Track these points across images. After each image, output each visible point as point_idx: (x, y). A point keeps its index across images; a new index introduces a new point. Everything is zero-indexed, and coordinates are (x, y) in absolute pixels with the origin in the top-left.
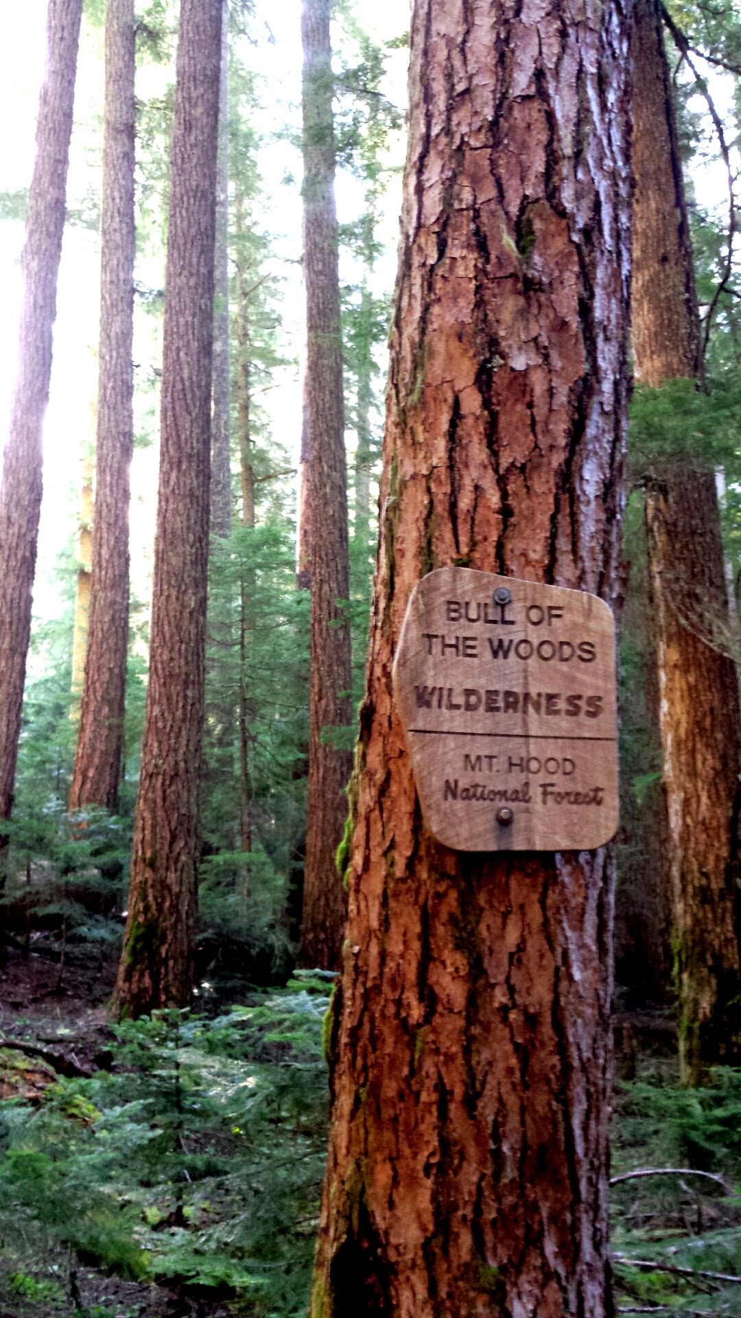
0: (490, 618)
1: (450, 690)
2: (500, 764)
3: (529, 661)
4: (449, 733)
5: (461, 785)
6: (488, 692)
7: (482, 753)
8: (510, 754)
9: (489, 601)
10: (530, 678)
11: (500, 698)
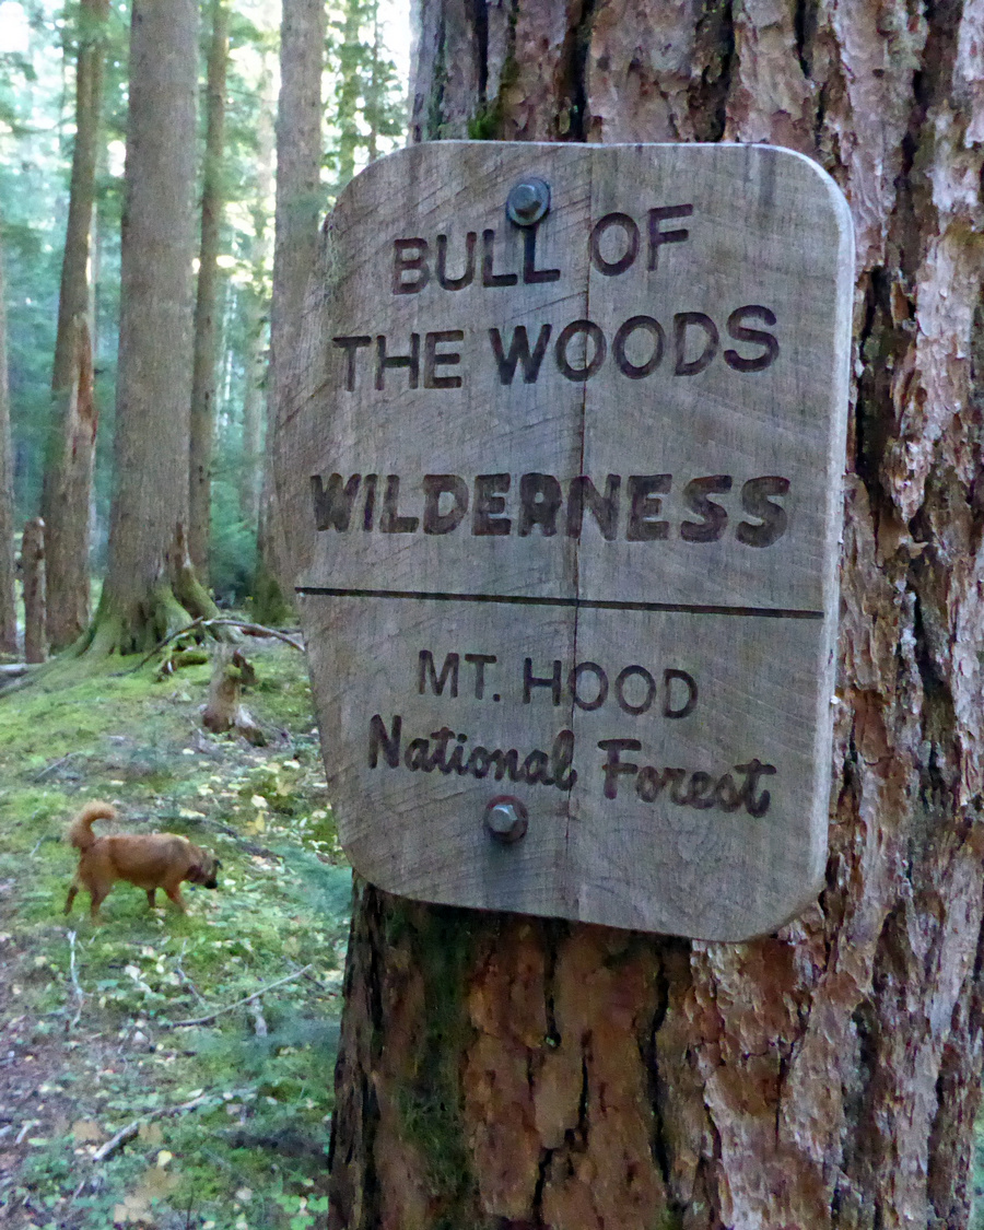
0: (497, 271)
1: (393, 479)
2: (504, 678)
3: (590, 383)
4: (386, 594)
5: (408, 733)
6: (481, 478)
7: (462, 650)
8: (527, 651)
9: (496, 223)
10: (590, 434)
11: (513, 495)
